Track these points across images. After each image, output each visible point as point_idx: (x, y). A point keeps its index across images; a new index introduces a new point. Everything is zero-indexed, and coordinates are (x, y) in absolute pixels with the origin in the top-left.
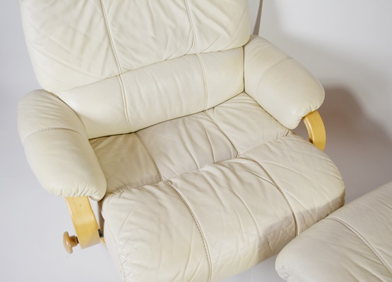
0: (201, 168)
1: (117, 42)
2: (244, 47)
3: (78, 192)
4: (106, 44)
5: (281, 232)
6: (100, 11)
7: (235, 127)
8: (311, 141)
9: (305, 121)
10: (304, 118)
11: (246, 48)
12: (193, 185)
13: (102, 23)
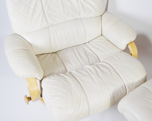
0: (84, 66)
1: (47, 13)
2: (101, 16)
3: (31, 75)
5: (120, 93)
7: (98, 49)
8: (131, 55)
9: (128, 46)
10: (128, 44)
11: (102, 16)
12: (81, 73)
13: (41, 5)
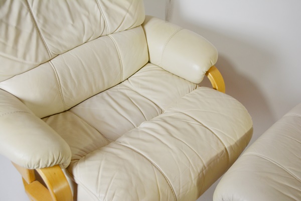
0: (138, 126)
1: (43, 31)
2: (143, 25)
4: (35, 34)
5: (218, 160)
6: (25, 6)
7: (152, 90)
8: (216, 89)
12: (139, 139)
13: (29, 16)
